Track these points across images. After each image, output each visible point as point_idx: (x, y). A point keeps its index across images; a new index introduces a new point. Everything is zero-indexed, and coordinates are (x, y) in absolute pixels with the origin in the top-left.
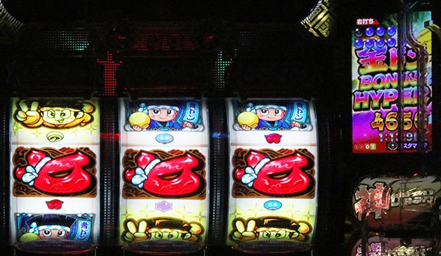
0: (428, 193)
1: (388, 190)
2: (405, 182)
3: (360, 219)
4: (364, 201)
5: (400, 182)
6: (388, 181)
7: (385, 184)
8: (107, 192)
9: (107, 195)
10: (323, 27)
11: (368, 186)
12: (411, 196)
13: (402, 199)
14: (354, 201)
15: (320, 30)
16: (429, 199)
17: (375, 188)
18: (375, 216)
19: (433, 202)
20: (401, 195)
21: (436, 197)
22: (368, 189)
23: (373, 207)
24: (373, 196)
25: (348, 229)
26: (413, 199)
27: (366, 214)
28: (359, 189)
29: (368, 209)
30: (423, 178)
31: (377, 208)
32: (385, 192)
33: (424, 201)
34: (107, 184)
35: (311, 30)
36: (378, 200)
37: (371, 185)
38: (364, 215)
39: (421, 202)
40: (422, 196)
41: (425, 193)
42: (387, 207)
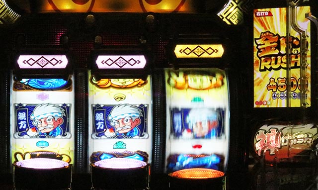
0: (308, 136)
1: (279, 134)
2: (291, 128)
3: (259, 154)
4: (263, 141)
5: (288, 128)
6: (280, 127)
7: (277, 130)
8: (80, 135)
9: (80, 137)
10: (233, 17)
11: (265, 131)
12: (296, 138)
13: (290, 140)
14: (255, 142)
15: (231, 19)
16: (308, 140)
17: (270, 132)
18: (270, 152)
19: (311, 142)
20: (289, 137)
21: (314, 139)
22: (265, 133)
23: (269, 146)
24: (268, 138)
25: (251, 161)
26: (297, 140)
27: (263, 151)
28: (258, 133)
29: (265, 147)
30: (304, 125)
31: (271, 147)
32: (277, 135)
33: (305, 142)
34: (79, 129)
35: (225, 20)
36: (272, 141)
37: (267, 130)
38: (262, 152)
39: (303, 143)
40: (304, 138)
41: (306, 136)
42: (279, 146)
